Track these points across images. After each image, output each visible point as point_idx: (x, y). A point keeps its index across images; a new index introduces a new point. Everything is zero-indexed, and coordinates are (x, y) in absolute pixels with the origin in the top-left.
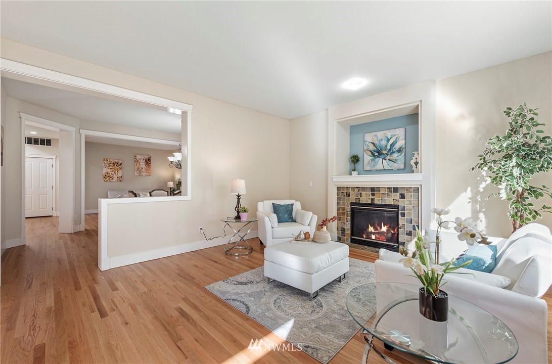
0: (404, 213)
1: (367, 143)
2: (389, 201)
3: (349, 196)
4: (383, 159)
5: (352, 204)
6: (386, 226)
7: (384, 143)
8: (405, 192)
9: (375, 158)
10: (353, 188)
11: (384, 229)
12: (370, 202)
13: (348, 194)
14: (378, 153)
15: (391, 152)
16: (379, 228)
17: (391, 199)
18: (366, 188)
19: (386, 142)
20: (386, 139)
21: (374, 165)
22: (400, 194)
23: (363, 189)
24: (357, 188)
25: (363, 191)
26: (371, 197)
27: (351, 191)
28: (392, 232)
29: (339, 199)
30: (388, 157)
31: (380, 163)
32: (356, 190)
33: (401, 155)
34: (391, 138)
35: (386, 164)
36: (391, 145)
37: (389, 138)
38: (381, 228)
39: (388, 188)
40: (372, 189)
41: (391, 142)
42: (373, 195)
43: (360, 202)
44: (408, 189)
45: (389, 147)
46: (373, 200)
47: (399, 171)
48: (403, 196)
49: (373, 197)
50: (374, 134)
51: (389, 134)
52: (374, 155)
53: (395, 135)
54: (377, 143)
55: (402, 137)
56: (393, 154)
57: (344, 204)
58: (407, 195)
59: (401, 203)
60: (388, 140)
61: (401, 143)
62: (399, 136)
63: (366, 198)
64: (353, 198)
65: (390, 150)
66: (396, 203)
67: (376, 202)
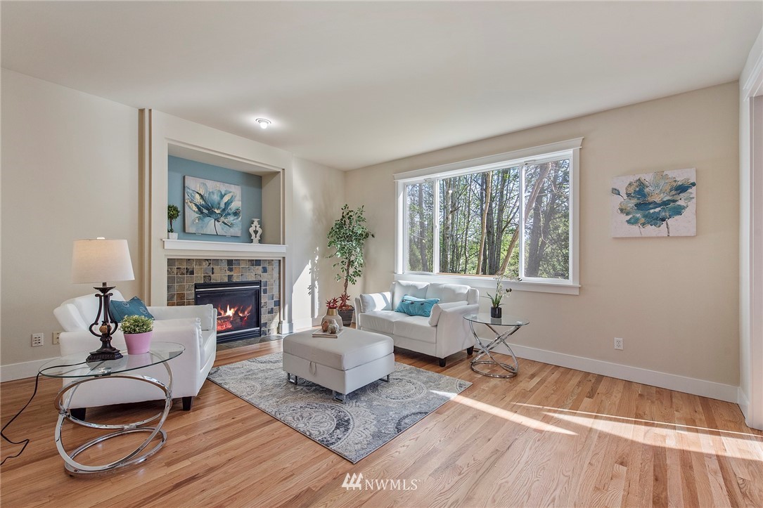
0: (266, 289)
1: (191, 192)
2: (251, 277)
3: (192, 273)
4: (215, 220)
5: (197, 286)
6: (232, 310)
7: (216, 198)
8: (266, 265)
9: (204, 217)
10: (199, 261)
11: (230, 313)
12: (226, 280)
13: (191, 270)
14: (207, 210)
15: (225, 212)
16: (222, 313)
17: (253, 275)
18: (221, 260)
19: (219, 198)
20: (219, 194)
21: (202, 227)
22: (263, 268)
23: (217, 261)
24: (207, 260)
25: (215, 265)
26: (228, 273)
27: (196, 268)
28: (241, 315)
29: (171, 280)
30: (222, 219)
31: (211, 225)
32: (204, 263)
33: (237, 218)
34: (225, 194)
35: (220, 228)
36: (225, 204)
37: (223, 193)
38: (226, 311)
39: (249, 260)
40: (230, 262)
41: (226, 199)
42: (231, 270)
43: (212, 281)
44: (270, 262)
45: (222, 206)
46: (230, 277)
47: (235, 238)
48: (265, 270)
49: (231, 274)
50: (202, 180)
51: (223, 188)
52: (200, 211)
53: (230, 192)
54: (206, 195)
55: (238, 197)
56: (229, 217)
57: (182, 288)
58: (269, 268)
59: (264, 278)
60: (222, 196)
61: (236, 204)
62: (235, 195)
63: (220, 276)
64: (199, 277)
65: (224, 210)
66: (259, 278)
67: (235, 280)
